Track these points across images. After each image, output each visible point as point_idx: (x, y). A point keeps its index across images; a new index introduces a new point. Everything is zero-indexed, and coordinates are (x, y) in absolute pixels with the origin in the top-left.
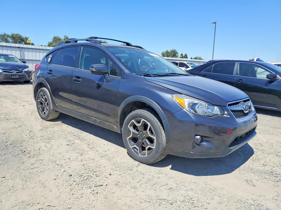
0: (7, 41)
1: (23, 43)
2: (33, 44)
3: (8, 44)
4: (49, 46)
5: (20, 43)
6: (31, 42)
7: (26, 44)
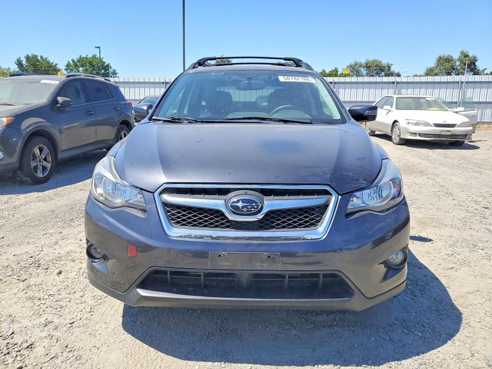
0: (358, 74)
1: (383, 74)
2: (399, 75)
3: (360, 79)
4: (427, 74)
5: (378, 74)
6: (396, 71)
7: (387, 75)
